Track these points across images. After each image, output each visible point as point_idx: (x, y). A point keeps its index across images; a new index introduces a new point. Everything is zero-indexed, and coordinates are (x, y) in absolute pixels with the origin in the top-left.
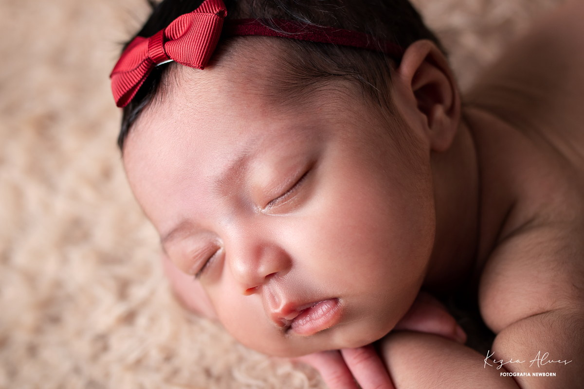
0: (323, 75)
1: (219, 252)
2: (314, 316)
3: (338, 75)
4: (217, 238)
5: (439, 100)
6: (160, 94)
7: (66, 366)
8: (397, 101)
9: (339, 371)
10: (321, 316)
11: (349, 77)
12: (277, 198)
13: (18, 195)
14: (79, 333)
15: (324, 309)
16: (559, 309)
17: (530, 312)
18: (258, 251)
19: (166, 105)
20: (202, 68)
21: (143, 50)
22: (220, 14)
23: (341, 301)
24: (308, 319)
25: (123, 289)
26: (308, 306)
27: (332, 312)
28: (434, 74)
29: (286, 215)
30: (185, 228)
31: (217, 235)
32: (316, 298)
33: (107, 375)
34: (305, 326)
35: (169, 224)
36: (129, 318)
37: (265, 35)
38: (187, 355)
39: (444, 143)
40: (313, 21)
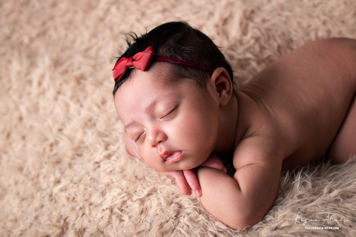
0: (184, 77)
1: (144, 133)
2: (173, 156)
3: (189, 77)
4: (144, 128)
5: (225, 88)
6: (129, 78)
7: (84, 172)
8: (209, 87)
9: (182, 178)
10: (176, 157)
11: (193, 78)
12: (165, 116)
13: (67, 106)
14: (89, 161)
15: (177, 154)
16: (257, 163)
17: (247, 164)
18: (157, 132)
19: (131, 82)
20: (144, 71)
21: (125, 62)
22: (152, 54)
23: (183, 152)
24: (172, 157)
25: (107, 146)
26: (172, 153)
27: (179, 155)
28: (224, 79)
29: (167, 122)
30: (134, 124)
31: (144, 127)
32: (175, 150)
33: (99, 176)
34: (170, 160)
35: (128, 122)
36: (109, 157)
37: (166, 62)
38: (129, 171)
39: (225, 103)
40: (182, 59)
